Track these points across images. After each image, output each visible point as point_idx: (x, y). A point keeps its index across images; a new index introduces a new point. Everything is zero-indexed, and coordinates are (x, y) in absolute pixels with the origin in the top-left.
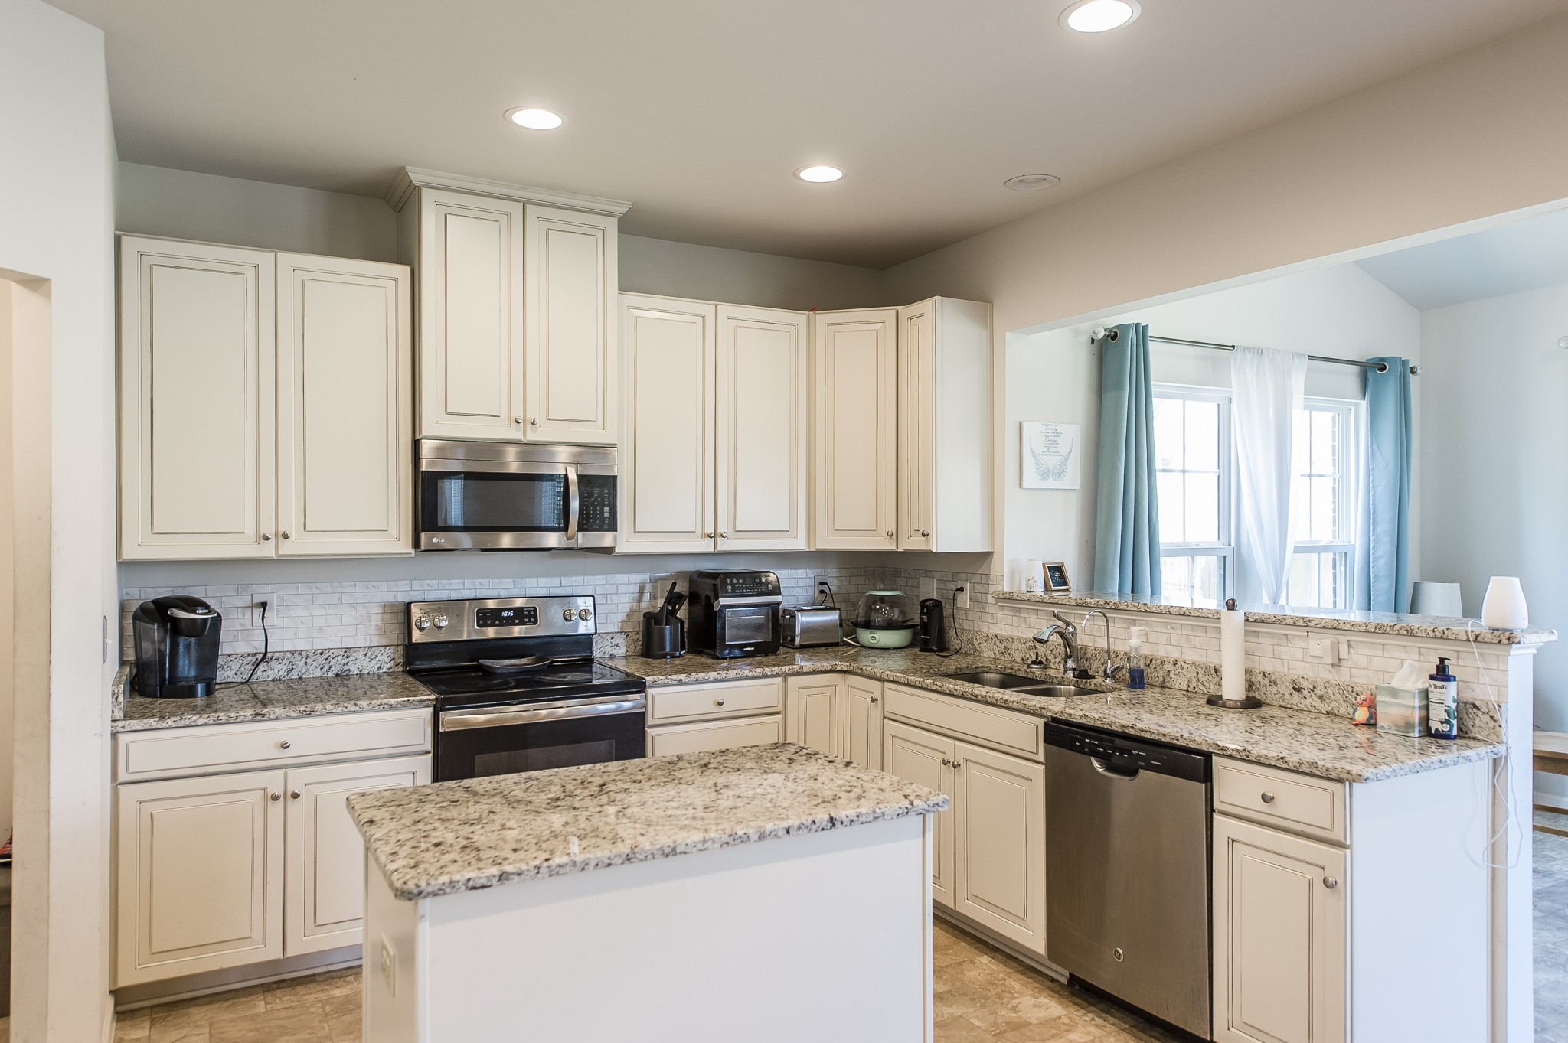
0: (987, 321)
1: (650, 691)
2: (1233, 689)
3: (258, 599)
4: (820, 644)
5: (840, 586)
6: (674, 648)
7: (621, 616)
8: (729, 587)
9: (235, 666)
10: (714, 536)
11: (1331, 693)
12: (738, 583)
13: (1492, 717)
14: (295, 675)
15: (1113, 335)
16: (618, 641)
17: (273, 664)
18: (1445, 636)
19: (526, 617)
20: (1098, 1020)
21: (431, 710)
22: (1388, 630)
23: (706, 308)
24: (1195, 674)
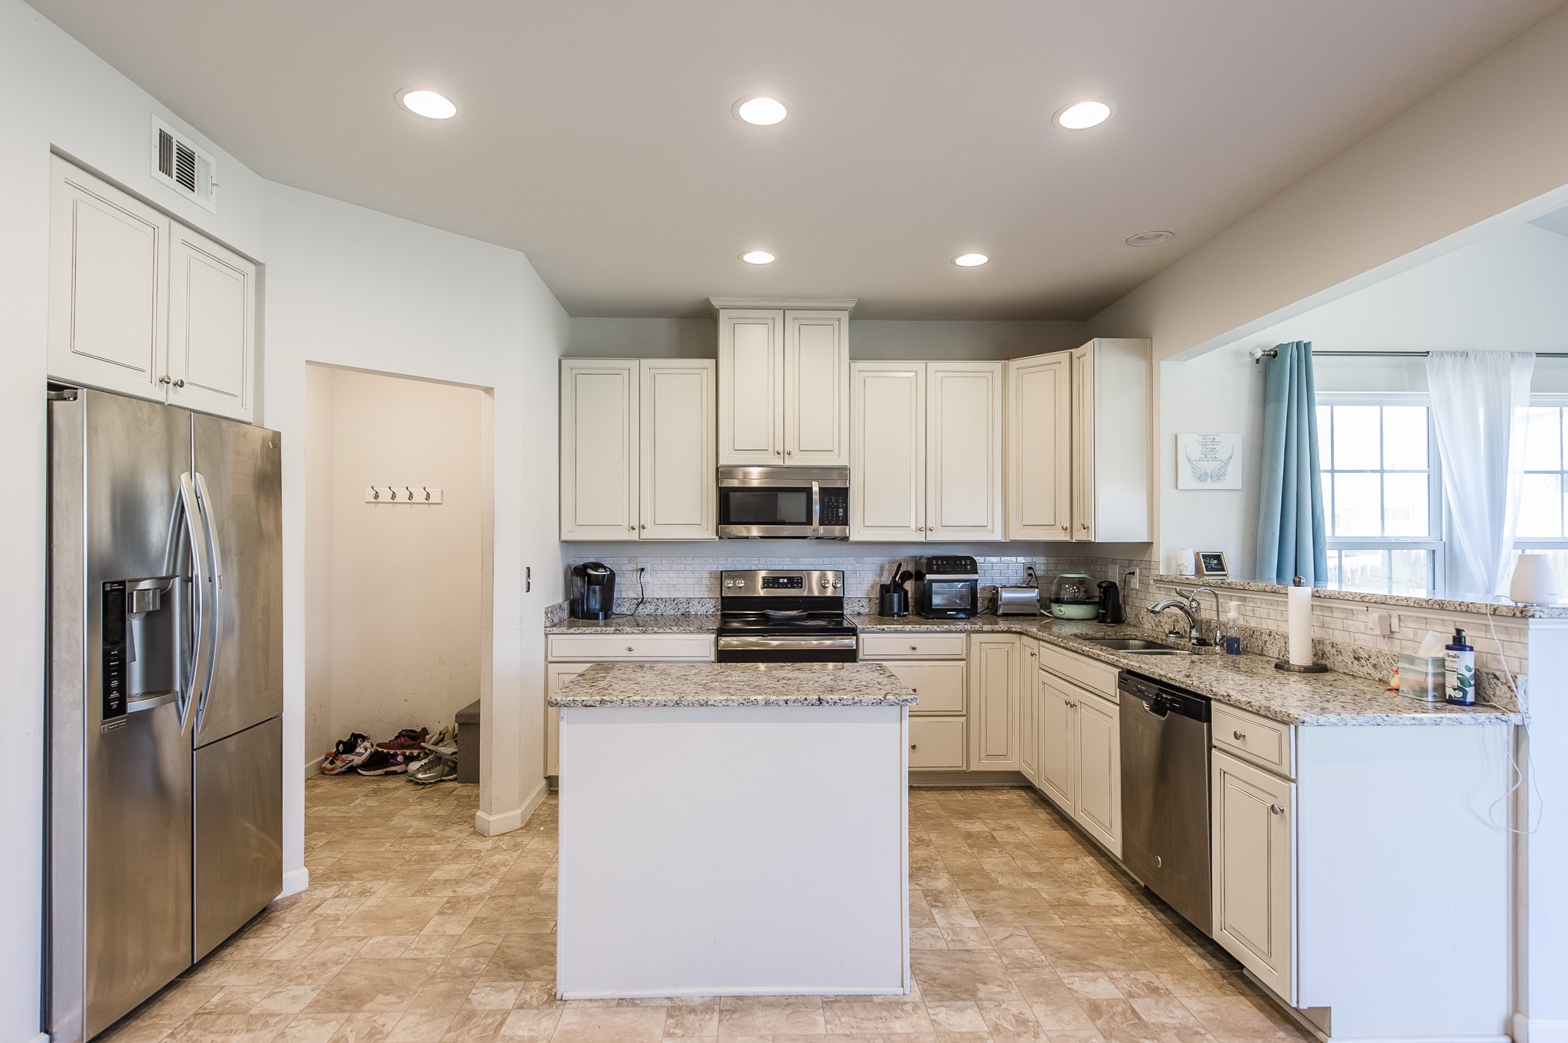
0: (1147, 355)
1: (861, 636)
2: (1299, 655)
3: (640, 567)
4: (1021, 614)
5: (1047, 571)
6: (899, 610)
7: (867, 586)
8: (935, 567)
9: (627, 605)
10: (926, 529)
11: (1382, 662)
12: (942, 564)
13: (1509, 687)
14: (659, 612)
15: (1273, 355)
16: (863, 603)
17: (647, 605)
18: (1469, 610)
19: (795, 583)
20: (1149, 915)
21: (714, 636)
22: (1424, 604)
23: (919, 365)
24: (1284, 644)
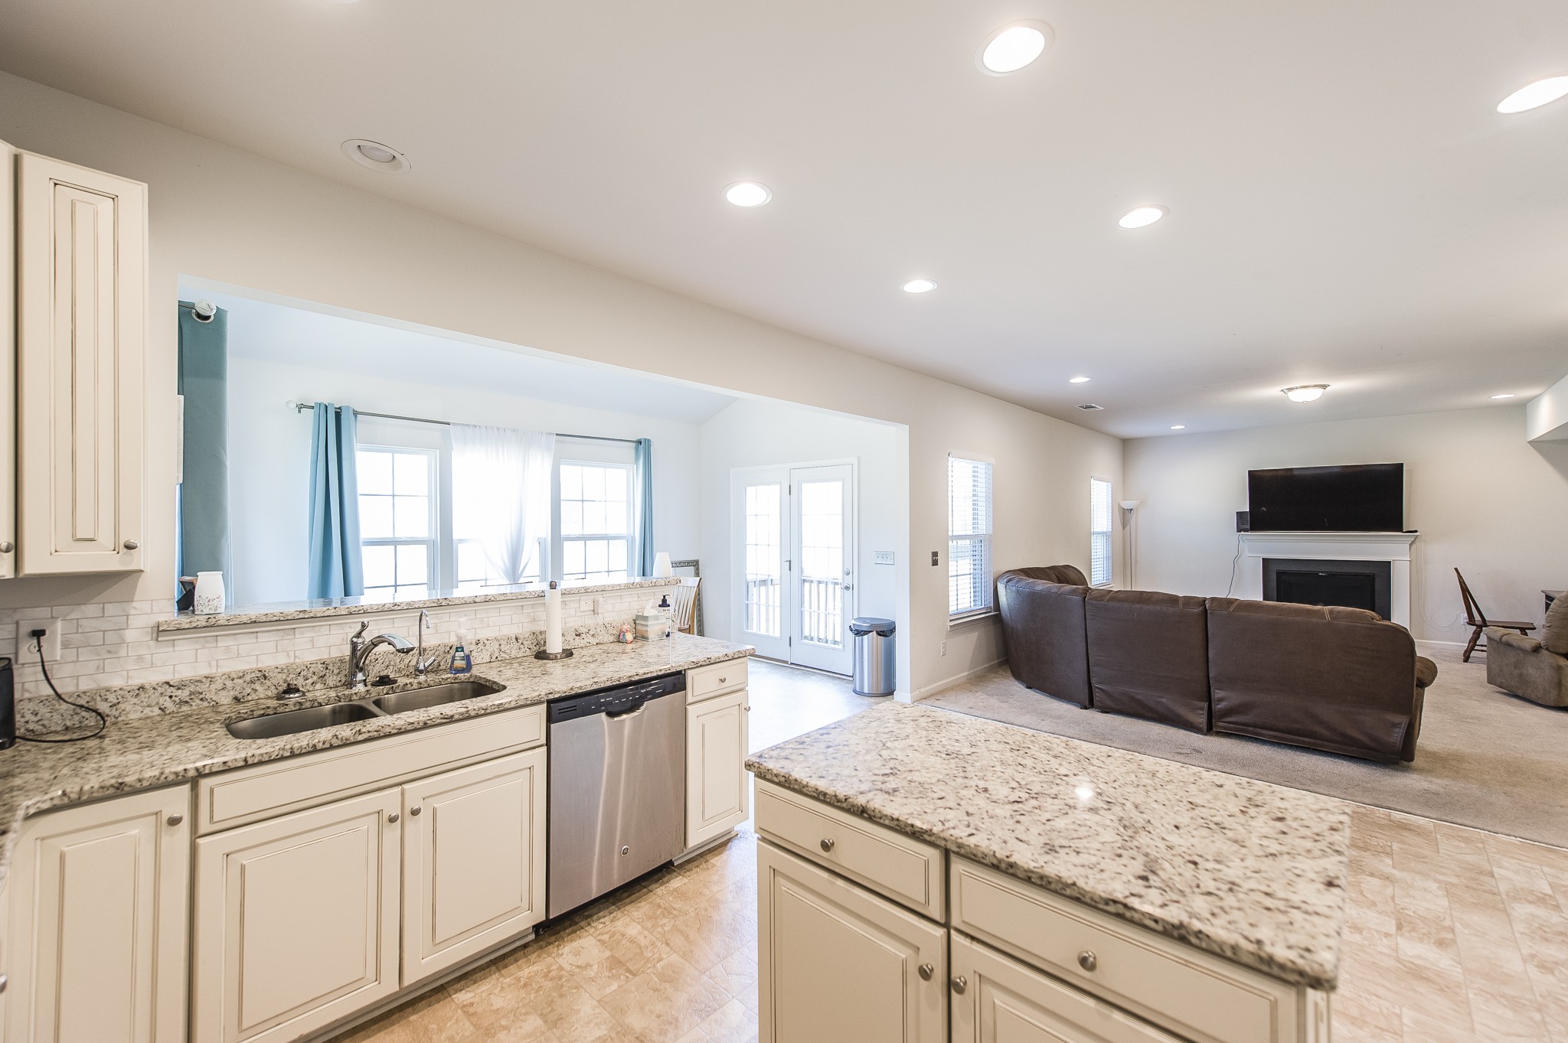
11: (599, 631)
22: (631, 586)
24: (498, 646)
